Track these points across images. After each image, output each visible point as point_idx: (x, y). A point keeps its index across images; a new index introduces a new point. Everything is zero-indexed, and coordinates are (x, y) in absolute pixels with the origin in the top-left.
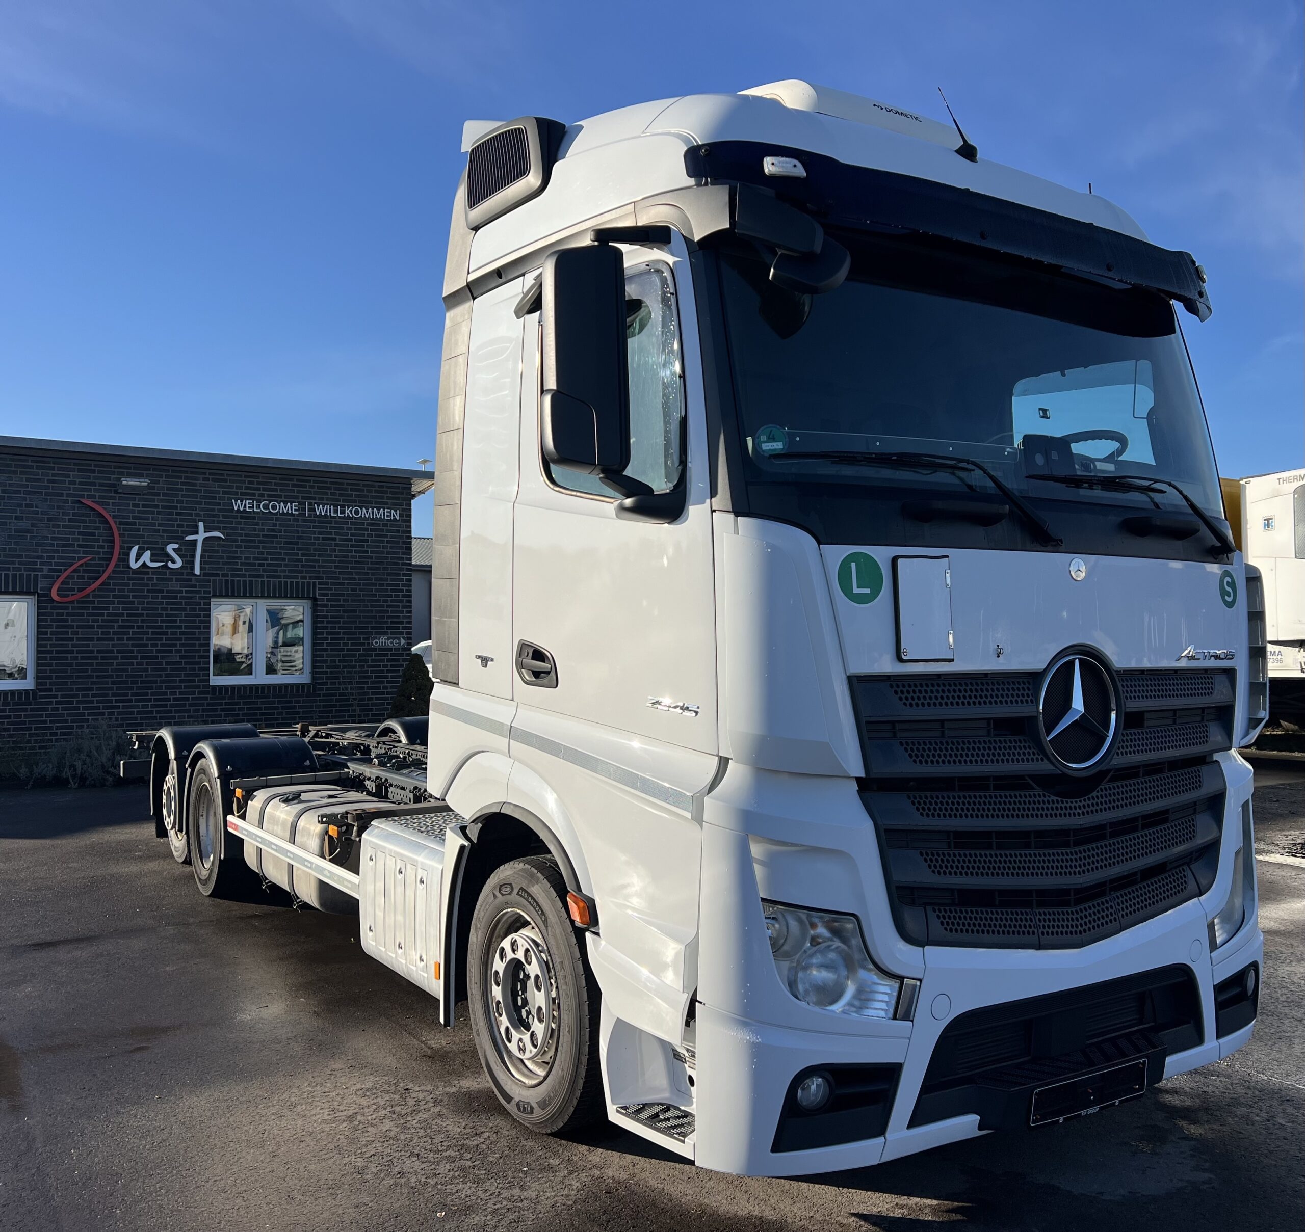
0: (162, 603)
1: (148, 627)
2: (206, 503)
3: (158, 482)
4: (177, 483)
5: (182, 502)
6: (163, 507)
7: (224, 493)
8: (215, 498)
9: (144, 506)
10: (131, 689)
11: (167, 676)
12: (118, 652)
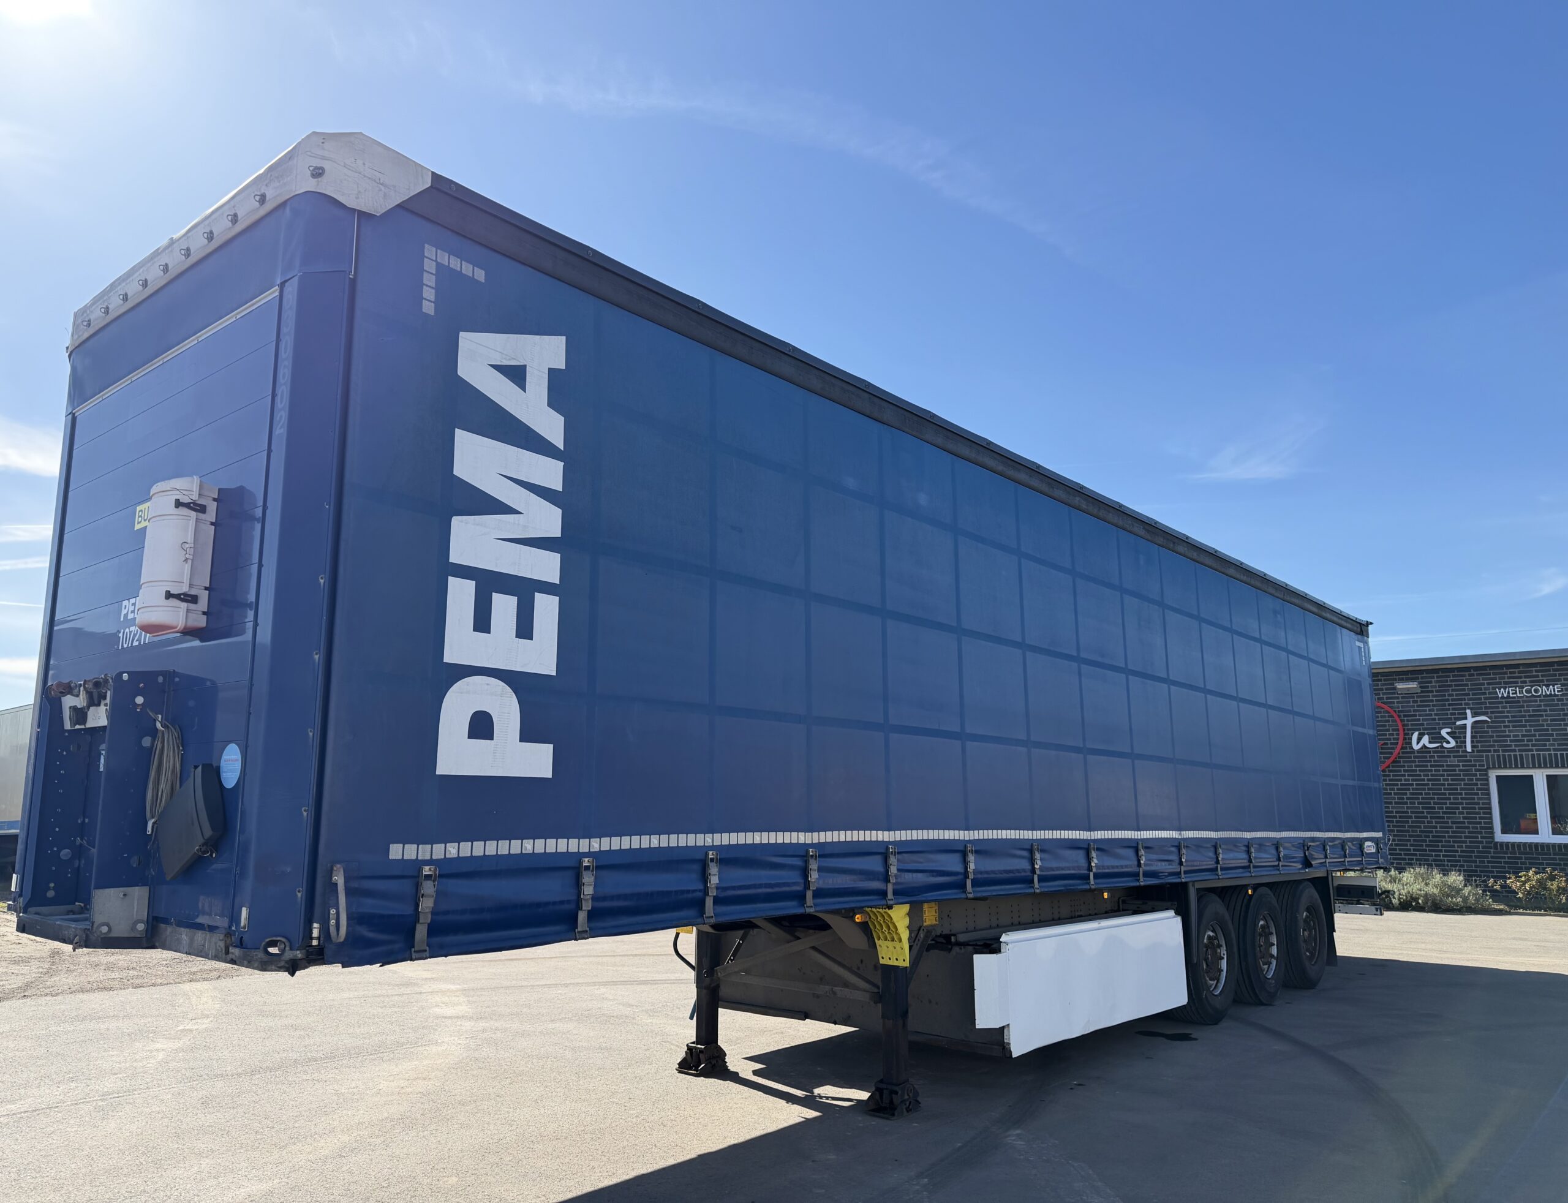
0: (1443, 775)
1: (1433, 794)
2: (1473, 694)
3: (1431, 682)
4: (1447, 681)
5: (1452, 695)
6: (1437, 701)
7: (1488, 684)
8: (1481, 689)
9: (1421, 701)
10: (1426, 841)
11: (1453, 832)
12: (1412, 812)
